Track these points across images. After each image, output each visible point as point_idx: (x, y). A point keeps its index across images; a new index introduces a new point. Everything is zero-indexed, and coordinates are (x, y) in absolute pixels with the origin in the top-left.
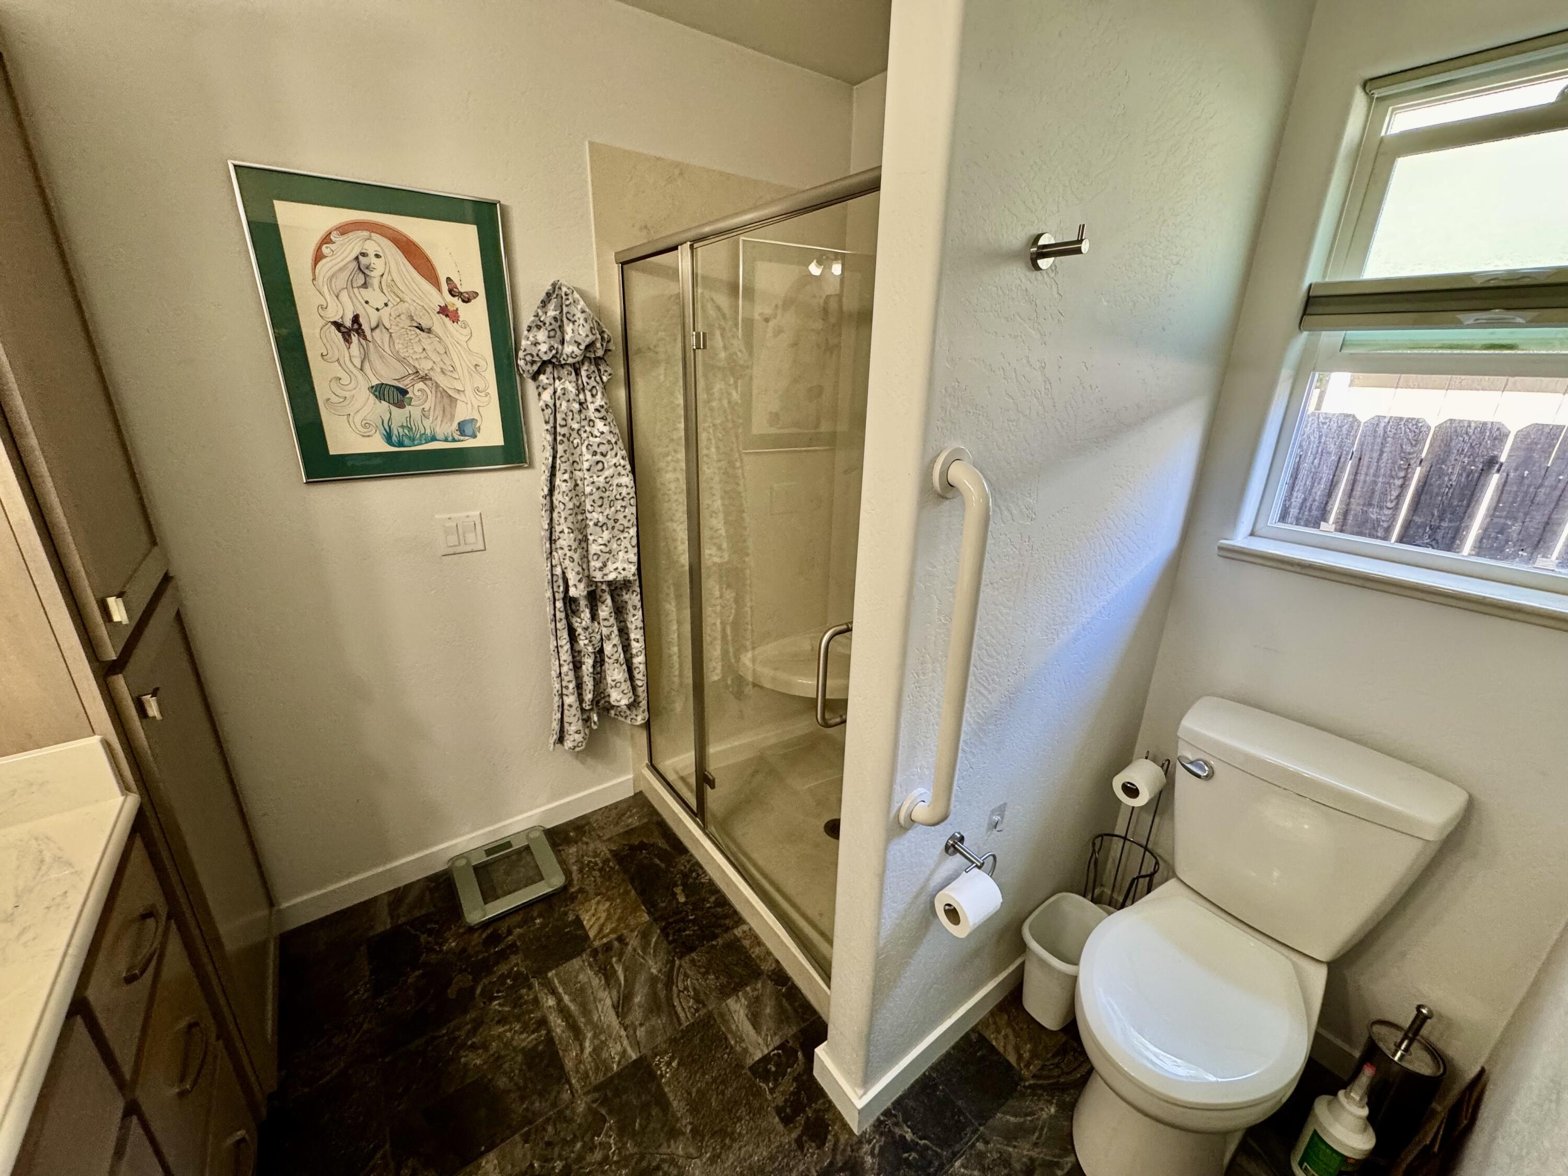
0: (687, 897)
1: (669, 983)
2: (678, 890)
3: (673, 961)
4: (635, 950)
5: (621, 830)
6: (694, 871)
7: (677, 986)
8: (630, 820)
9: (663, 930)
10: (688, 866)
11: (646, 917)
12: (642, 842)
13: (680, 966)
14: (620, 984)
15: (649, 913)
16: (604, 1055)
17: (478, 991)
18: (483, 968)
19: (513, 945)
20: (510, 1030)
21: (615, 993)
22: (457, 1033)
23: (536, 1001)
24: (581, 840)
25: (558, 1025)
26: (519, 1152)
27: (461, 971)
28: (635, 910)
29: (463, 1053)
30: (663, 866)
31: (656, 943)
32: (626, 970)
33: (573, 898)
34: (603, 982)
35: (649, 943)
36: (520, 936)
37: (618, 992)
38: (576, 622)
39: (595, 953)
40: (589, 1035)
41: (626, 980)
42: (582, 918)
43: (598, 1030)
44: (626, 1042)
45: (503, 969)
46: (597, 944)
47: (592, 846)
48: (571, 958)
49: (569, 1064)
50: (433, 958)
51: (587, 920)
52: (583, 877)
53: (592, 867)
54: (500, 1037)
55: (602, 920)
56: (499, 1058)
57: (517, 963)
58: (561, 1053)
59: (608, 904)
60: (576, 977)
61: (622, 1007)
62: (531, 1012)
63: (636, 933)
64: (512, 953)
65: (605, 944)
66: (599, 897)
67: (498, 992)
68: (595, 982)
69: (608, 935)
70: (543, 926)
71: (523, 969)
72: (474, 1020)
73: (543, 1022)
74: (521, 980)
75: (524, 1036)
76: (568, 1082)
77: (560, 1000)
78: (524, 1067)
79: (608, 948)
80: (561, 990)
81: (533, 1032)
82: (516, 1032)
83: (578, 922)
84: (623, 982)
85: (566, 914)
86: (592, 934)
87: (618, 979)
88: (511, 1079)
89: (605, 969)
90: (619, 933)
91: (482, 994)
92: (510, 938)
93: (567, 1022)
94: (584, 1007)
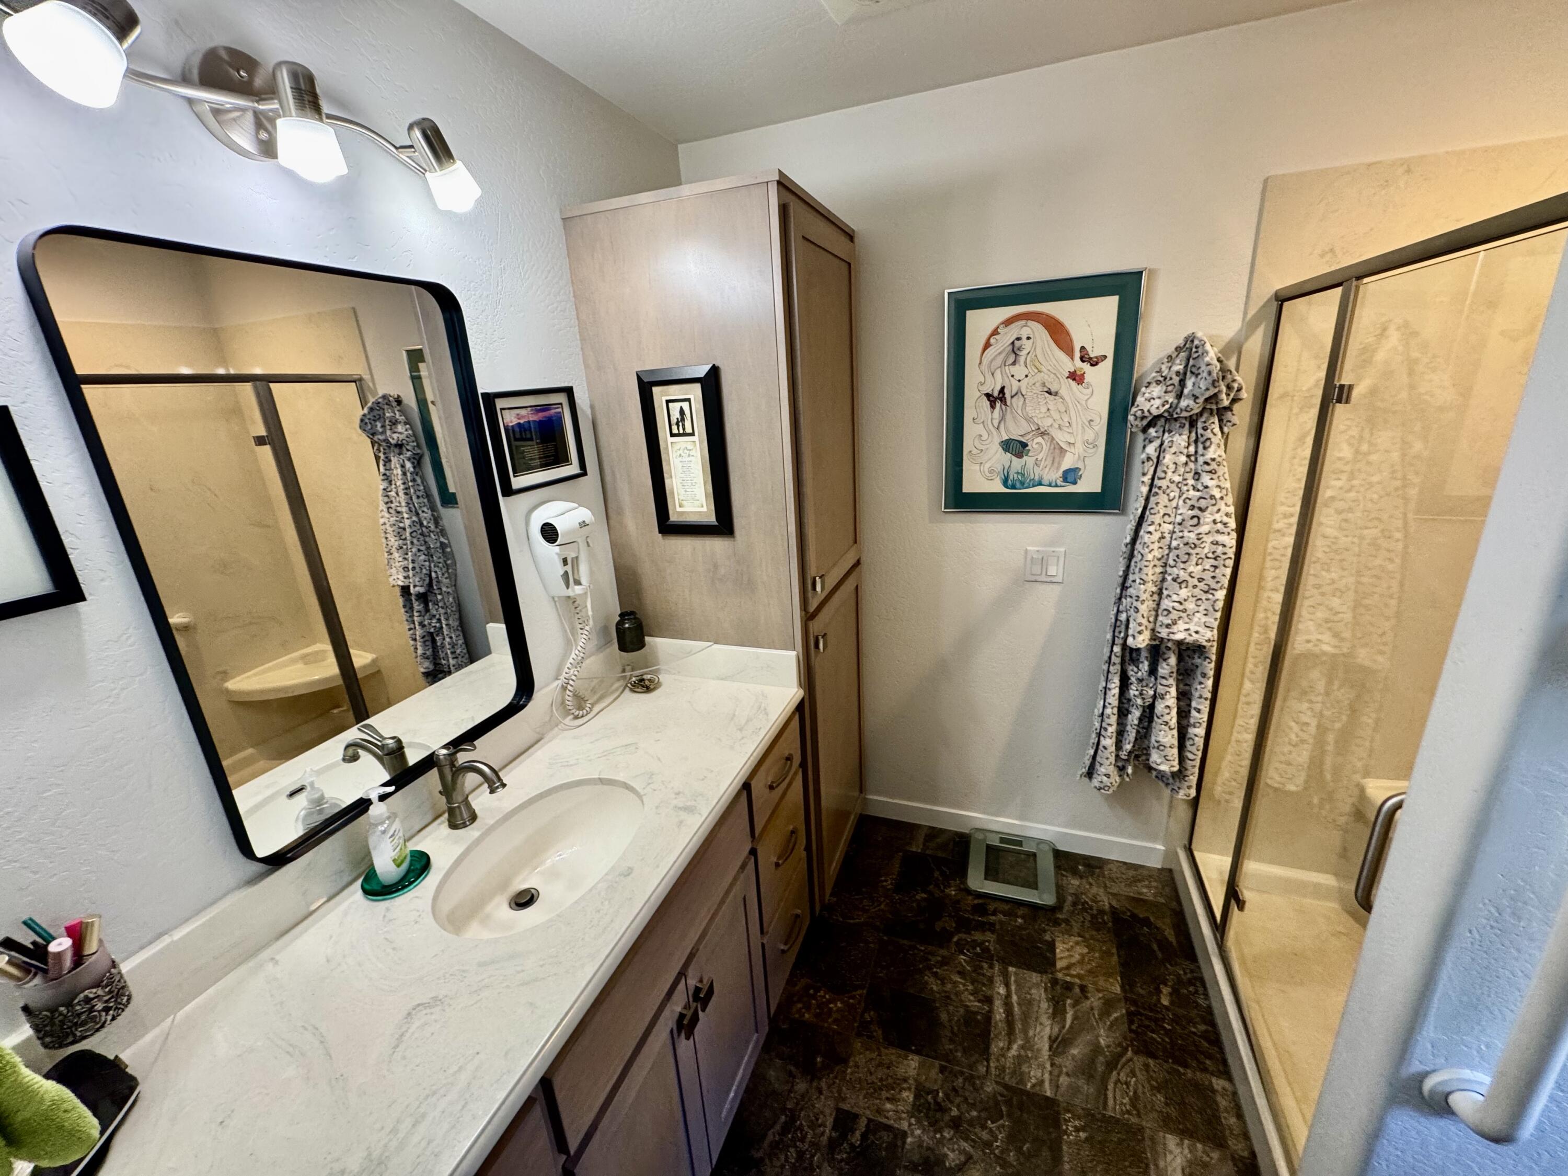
0: (1172, 1002)
1: (1112, 1065)
2: (1166, 990)
3: (1126, 1050)
4: (1092, 1009)
5: (1132, 894)
6: (1194, 985)
7: (1119, 1074)
8: (1145, 890)
9: (1129, 1014)
10: (1189, 976)
11: (1117, 989)
12: (1147, 919)
13: (1131, 1060)
14: (1064, 1027)
15: (1122, 987)
16: (1025, 1068)
17: (955, 939)
18: (965, 925)
19: (992, 925)
20: (964, 985)
21: (1056, 1029)
22: (930, 957)
23: (991, 980)
24: (1087, 877)
25: (999, 1014)
26: (934, 1073)
27: (950, 916)
28: (1109, 975)
29: (927, 973)
30: (1160, 955)
31: (1116, 1019)
32: (1075, 1018)
33: (1057, 923)
34: (1050, 1011)
35: (1109, 1014)
36: (1001, 922)
37: (1060, 1031)
38: (1131, 670)
39: (1055, 982)
40: (1020, 1042)
41: (1071, 1027)
42: (1057, 944)
43: (1028, 1045)
44: (1047, 1076)
45: (978, 936)
46: (1060, 975)
47: (1094, 890)
48: (1035, 971)
49: (994, 1049)
50: (937, 894)
51: (1060, 949)
52: (1073, 911)
53: (1086, 908)
54: (955, 982)
55: (1073, 960)
56: (948, 997)
57: (989, 939)
58: (992, 1035)
59: (1086, 950)
60: (1030, 989)
61: (1059, 1044)
62: (984, 985)
63: (1101, 995)
64: (990, 930)
65: (1067, 982)
66: (1080, 939)
67: (968, 951)
68: (1044, 1005)
69: (1072, 976)
70: (1020, 928)
71: (992, 948)
72: (943, 957)
73: (989, 1000)
74: (987, 955)
75: (972, 998)
76: (988, 1060)
77: (1008, 996)
78: (962, 1020)
79: (1068, 987)
80: (1013, 988)
81: (979, 1001)
82: (967, 990)
83: (1052, 946)
84: (1067, 1026)
85: (1045, 931)
86: (1060, 964)
87: (1064, 1020)
88: (950, 1021)
89: (1058, 1003)
90: (1084, 983)
91: (957, 943)
92: (994, 918)
93: (1007, 1016)
94: (1026, 1017)
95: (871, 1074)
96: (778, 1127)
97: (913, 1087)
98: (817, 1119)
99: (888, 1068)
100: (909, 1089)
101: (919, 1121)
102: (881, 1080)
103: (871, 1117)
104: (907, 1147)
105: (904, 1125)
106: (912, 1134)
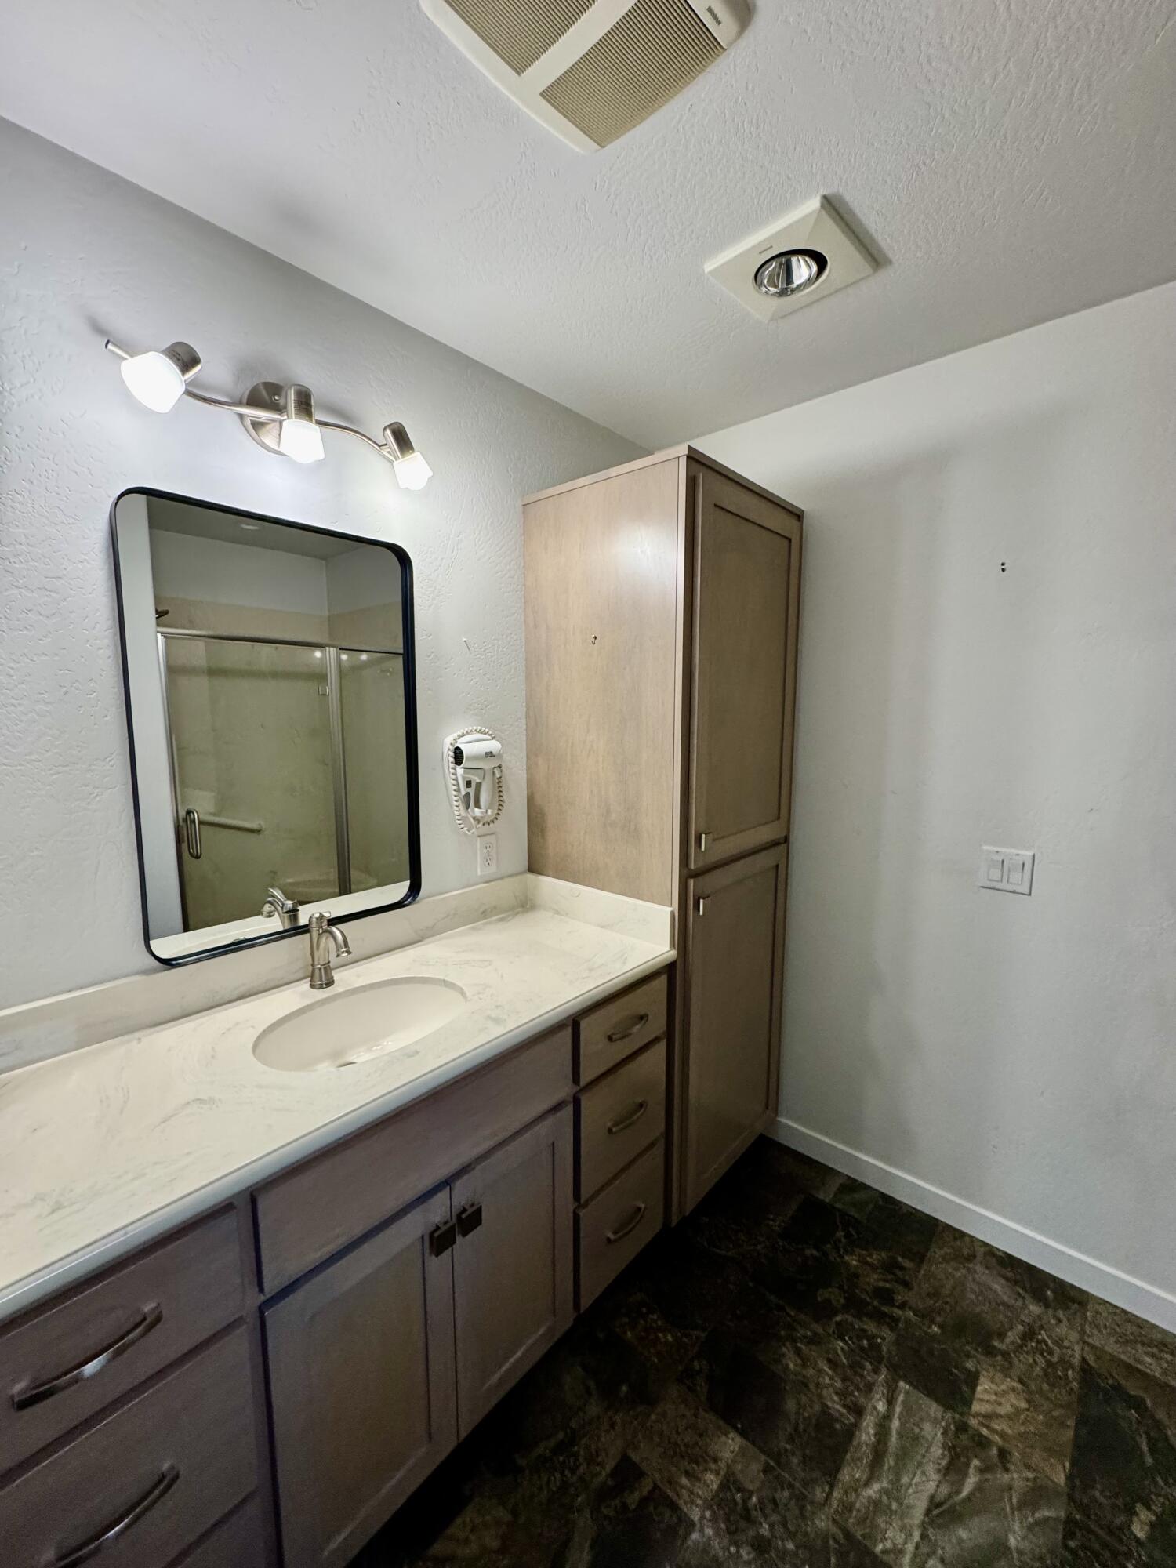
0: (1151, 1538)
2: (1144, 1515)
4: (1010, 1488)
5: (1123, 1357)
8: (1148, 1360)
9: (1069, 1521)
11: (1060, 1479)
12: (1141, 1400)
14: (958, 1492)
15: (1070, 1478)
16: (881, 1521)
17: (838, 1318)
18: (855, 1305)
19: (897, 1320)
20: (831, 1379)
21: (945, 1490)
22: (798, 1327)
23: (869, 1388)
24: (1055, 1310)
25: (867, 1433)
26: (755, 1467)
27: (841, 1288)
28: (1050, 1451)
29: (788, 1344)
30: (1149, 1460)
31: (1047, 1519)
32: (979, 1488)
33: (990, 1352)
34: (944, 1462)
35: (1035, 1507)
36: (908, 1321)
37: (950, 1496)
39: (962, 1428)
40: (885, 1484)
41: (968, 1498)
42: (982, 1379)
43: (895, 1491)
44: (910, 1548)
45: (871, 1327)
46: (973, 1422)
47: (1062, 1330)
48: (937, 1400)
49: (845, 1475)
50: (833, 1256)
51: (984, 1386)
52: (1021, 1346)
53: (1042, 1349)
54: (820, 1371)
55: (1002, 1411)
56: (806, 1385)
57: (886, 1338)
58: (848, 1456)
59: (1024, 1405)
60: (922, 1420)
61: (942, 1513)
62: (859, 1389)
63: (1031, 1475)
64: (889, 1325)
65: (981, 1435)
66: (1019, 1386)
67: (850, 1338)
68: (937, 1451)
69: (994, 1431)
70: (933, 1337)
71: (885, 1349)
72: (815, 1334)
73: (859, 1411)
74: (873, 1353)
75: (836, 1398)
76: (832, 1487)
77: (888, 1417)
78: (814, 1421)
79: (982, 1443)
80: (898, 1409)
81: (844, 1406)
82: (832, 1385)
83: (973, 1380)
84: (964, 1493)
85: (968, 1356)
86: (976, 1407)
87: (961, 1483)
88: (798, 1413)
89: (958, 1456)
90: (1007, 1446)
91: (838, 1324)
92: (900, 1312)
93: (878, 1442)
94: (903, 1456)
95: (678, 1433)
96: (552, 1443)
97: (722, 1473)
98: (597, 1456)
99: (701, 1435)
100: (717, 1473)
101: (715, 1519)
102: (686, 1445)
103: (659, 1483)
104: (690, 1543)
105: (695, 1515)
106: (701, 1531)
